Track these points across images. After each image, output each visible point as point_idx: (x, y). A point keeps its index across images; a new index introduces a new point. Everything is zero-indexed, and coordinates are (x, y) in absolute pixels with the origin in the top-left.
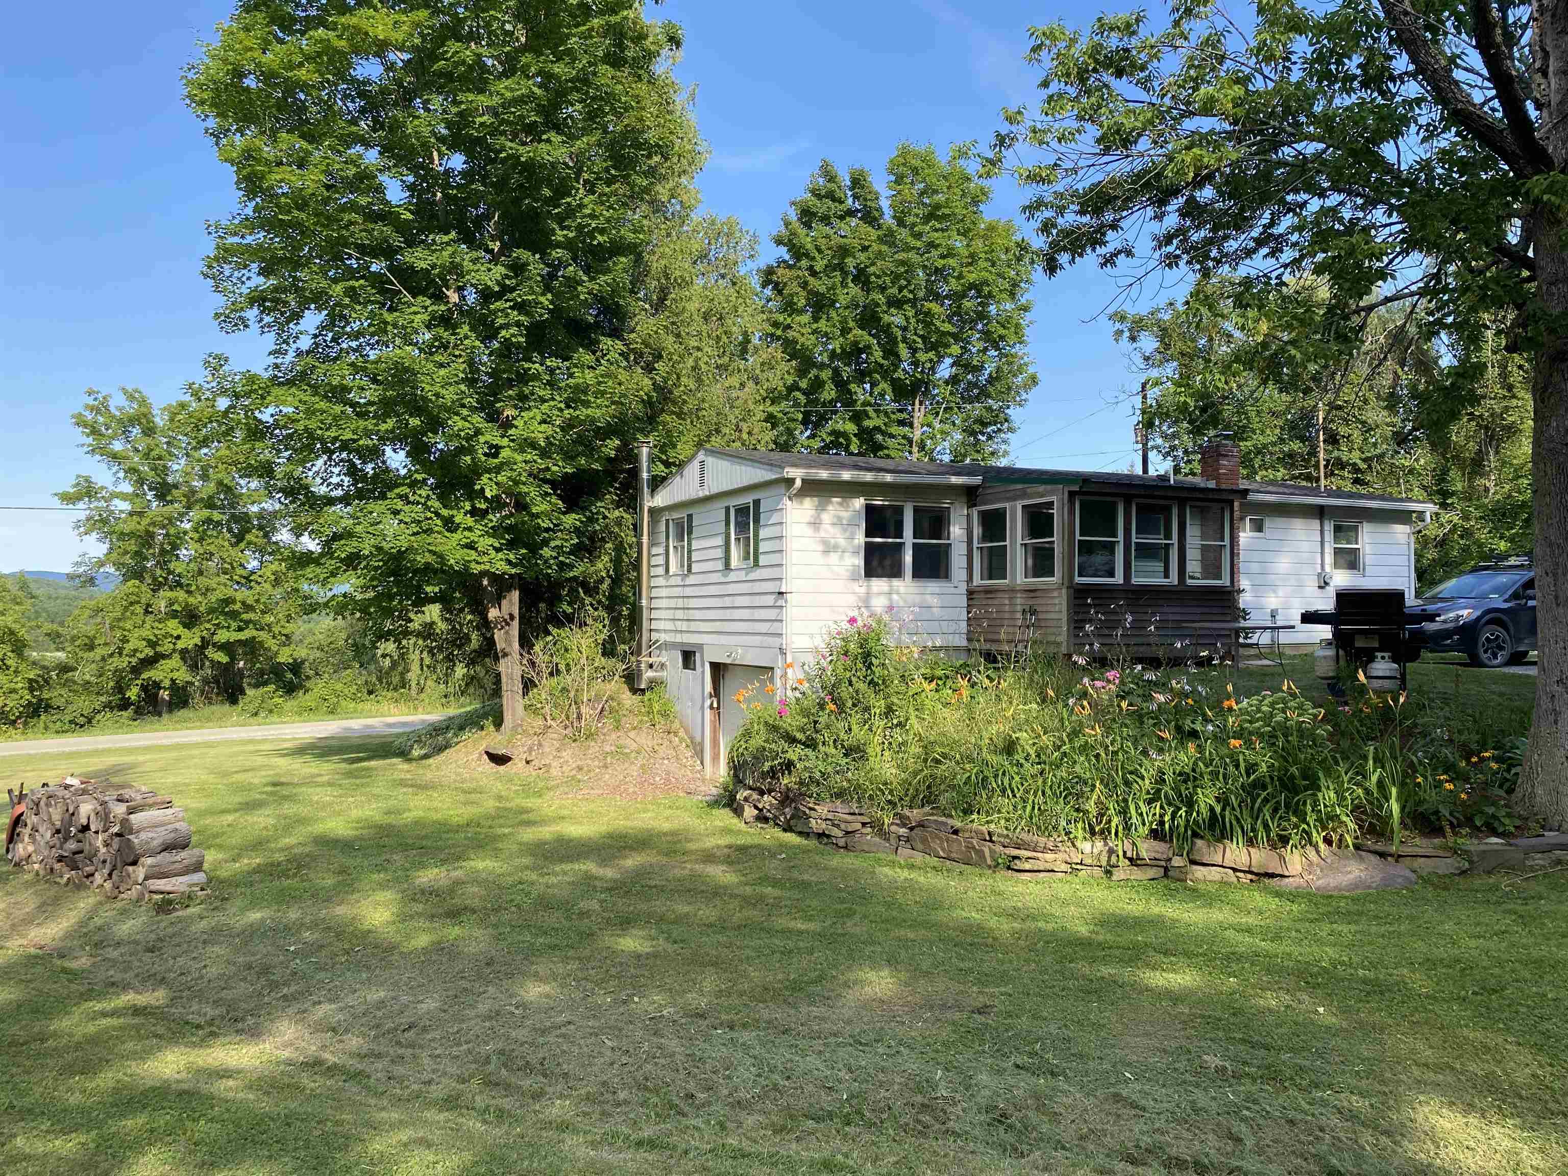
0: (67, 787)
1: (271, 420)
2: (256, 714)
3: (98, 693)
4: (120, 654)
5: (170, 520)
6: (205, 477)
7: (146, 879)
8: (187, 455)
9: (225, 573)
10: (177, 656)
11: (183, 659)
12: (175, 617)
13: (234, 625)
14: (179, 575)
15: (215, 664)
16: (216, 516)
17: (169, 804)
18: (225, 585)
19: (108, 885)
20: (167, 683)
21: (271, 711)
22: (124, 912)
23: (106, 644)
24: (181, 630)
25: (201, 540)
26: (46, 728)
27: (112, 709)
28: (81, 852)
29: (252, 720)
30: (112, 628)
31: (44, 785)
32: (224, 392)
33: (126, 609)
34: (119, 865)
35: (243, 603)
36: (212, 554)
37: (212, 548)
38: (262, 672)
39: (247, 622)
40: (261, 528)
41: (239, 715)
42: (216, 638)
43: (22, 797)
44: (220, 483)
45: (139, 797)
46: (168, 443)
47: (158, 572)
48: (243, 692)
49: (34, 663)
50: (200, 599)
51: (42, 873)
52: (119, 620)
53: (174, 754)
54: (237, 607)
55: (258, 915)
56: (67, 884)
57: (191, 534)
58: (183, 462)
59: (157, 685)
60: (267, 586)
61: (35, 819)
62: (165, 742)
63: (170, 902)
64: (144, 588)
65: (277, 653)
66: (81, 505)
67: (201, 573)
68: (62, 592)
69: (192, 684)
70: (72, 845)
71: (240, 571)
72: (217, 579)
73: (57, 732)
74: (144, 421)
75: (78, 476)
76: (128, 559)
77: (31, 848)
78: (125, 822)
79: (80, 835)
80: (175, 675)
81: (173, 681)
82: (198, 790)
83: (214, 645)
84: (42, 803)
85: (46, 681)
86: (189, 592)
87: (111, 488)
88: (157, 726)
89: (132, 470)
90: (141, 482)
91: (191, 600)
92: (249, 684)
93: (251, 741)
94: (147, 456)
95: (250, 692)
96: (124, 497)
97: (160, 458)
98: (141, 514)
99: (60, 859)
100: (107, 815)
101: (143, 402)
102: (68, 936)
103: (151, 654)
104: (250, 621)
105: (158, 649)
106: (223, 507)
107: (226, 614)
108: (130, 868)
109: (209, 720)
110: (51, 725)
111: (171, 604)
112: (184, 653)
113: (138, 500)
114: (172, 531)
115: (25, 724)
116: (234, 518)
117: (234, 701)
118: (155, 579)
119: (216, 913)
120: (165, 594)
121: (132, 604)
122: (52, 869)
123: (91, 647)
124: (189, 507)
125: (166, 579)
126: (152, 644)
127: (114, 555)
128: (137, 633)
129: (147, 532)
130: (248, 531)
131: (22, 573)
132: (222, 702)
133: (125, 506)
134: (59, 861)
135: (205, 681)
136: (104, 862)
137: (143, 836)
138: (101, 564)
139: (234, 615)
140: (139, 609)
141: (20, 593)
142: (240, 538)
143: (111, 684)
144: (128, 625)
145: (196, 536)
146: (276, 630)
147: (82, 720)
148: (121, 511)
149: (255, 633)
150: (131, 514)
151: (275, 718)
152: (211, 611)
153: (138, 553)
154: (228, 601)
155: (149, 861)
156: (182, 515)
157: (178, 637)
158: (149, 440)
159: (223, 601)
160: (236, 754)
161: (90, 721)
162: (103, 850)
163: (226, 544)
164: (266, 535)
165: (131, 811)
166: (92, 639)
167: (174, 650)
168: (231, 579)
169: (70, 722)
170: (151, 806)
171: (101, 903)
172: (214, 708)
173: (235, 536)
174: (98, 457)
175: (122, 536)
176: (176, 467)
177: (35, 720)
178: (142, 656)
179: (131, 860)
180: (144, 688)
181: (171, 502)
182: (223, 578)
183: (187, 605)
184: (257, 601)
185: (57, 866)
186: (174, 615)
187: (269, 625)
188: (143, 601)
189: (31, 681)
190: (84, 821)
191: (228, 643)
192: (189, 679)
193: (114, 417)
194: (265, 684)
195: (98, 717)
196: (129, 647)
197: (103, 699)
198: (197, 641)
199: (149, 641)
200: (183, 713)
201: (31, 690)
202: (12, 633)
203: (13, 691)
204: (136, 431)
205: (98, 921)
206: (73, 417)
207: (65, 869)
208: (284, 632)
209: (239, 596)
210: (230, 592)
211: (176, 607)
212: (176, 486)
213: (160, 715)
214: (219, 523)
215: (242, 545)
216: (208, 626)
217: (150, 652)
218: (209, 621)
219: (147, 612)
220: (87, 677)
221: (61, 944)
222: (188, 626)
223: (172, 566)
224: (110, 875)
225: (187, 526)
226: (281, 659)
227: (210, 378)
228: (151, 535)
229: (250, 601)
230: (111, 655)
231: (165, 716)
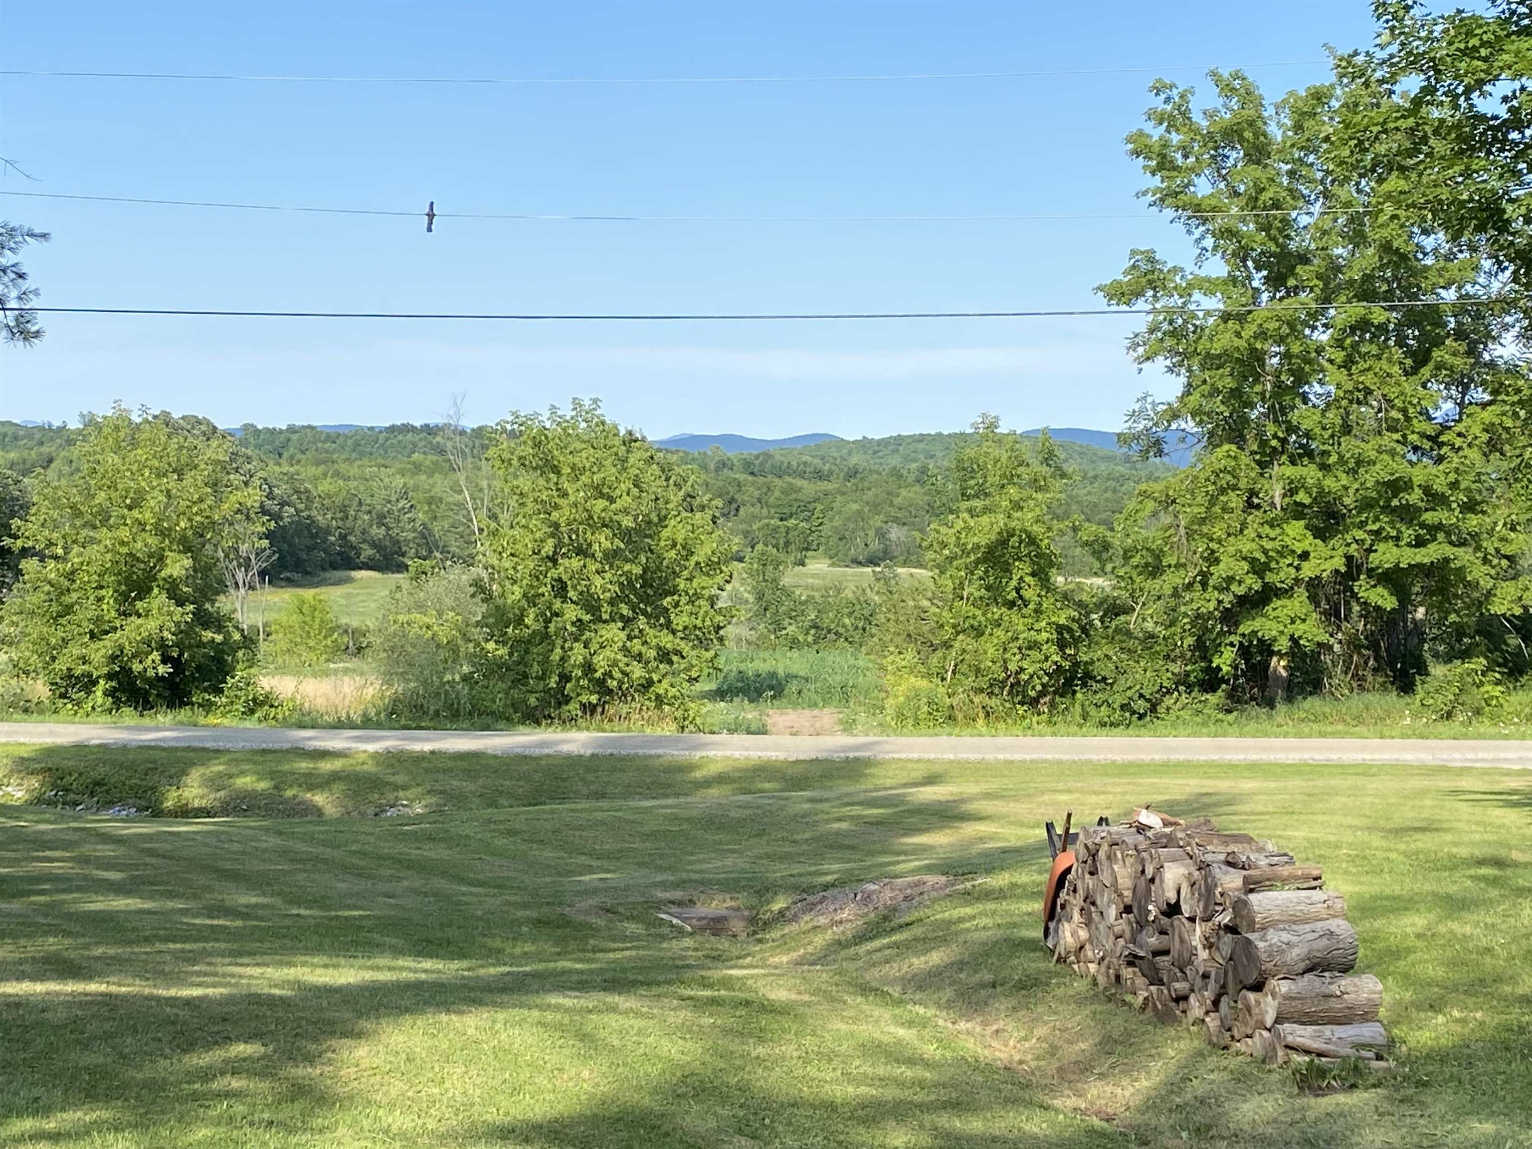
0: (1142, 829)
1: (1503, 112)
2: (1449, 715)
3: (1167, 657)
4: (1204, 585)
5: (1291, 325)
6: (1357, 238)
7: (1279, 1020)
8: (1326, 195)
9: (1392, 429)
10: (1302, 593)
11: (1313, 599)
12: (1298, 516)
13: (1408, 534)
14: (1308, 435)
15: (1371, 612)
16: (1378, 315)
17: (1315, 882)
18: (1393, 453)
19: (1212, 1022)
20: (1283, 644)
21: (1478, 712)
22: (1240, 1078)
23: (1178, 566)
24: (1309, 542)
25: (1348, 364)
26: (1085, 716)
27: (1189, 687)
28: (1166, 952)
29: (1442, 727)
30: (1189, 536)
31: (1102, 821)
32: (1413, 62)
33: (1212, 502)
34: (1231, 988)
35: (1427, 490)
36: (1368, 392)
37: (1368, 380)
38: (1460, 631)
39: (1434, 529)
40: (1460, 334)
41: (1415, 716)
42: (1374, 559)
43: (1068, 838)
44: (1386, 247)
45: (1263, 862)
46: (1291, 173)
47: (1271, 429)
48: (1423, 670)
49: (1066, 596)
50: (1345, 480)
51: (1101, 980)
52: (1203, 521)
53: (1297, 783)
54: (1415, 497)
55: (1489, 1128)
56: (1143, 1009)
57: (1331, 352)
58: (1317, 208)
59: (1266, 648)
60: (1474, 455)
61: (1090, 881)
62: (1281, 757)
63: (1322, 1073)
64: (1245, 459)
65: (1489, 594)
66: (1141, 304)
67: (1347, 429)
68: (1103, 468)
69: (1327, 647)
70: (1153, 941)
71: (1420, 425)
72: (1375, 442)
73: (1103, 725)
74: (1247, 134)
75: (1133, 252)
76: (1218, 405)
77: (1083, 934)
78: (1240, 906)
79: (1165, 921)
80: (1299, 629)
81: (1294, 640)
82: (1352, 860)
83: (1370, 572)
84: (1102, 854)
85: (1084, 630)
86: (1325, 467)
87: (1190, 268)
88: (1266, 726)
89: (1229, 233)
90: (1242, 254)
91: (1330, 483)
92: (1436, 655)
93: (1442, 770)
94: (1253, 202)
95: (1438, 670)
96: (1209, 286)
97: (1276, 205)
98: (1241, 318)
99: (1132, 960)
100: (1209, 890)
101: (1249, 96)
102: (1151, 1105)
103: (1257, 587)
104: (1439, 527)
105: (1270, 577)
106: (1389, 295)
107: (1394, 511)
108: (1252, 996)
109: (1359, 720)
110: (1092, 711)
111: (1292, 492)
112: (1314, 585)
113: (1235, 293)
114: (1296, 349)
115: (1053, 705)
116: (1413, 318)
117: (1406, 687)
118: (1263, 443)
119: (1406, 1109)
120: (1283, 470)
121: (1223, 491)
122: (1118, 977)
123: (1154, 570)
124: (1326, 299)
125: (1284, 441)
126: (1259, 569)
127: (1195, 399)
128: (1233, 545)
129: (1252, 350)
130: (1438, 342)
131: (1045, 431)
132: (1384, 687)
133: (1215, 303)
134: (1130, 964)
135: (1353, 645)
136: (1206, 976)
137: (1275, 937)
138: (1175, 415)
139: (1408, 514)
140: (1235, 500)
141: (1045, 469)
142: (1420, 358)
143: (1190, 641)
144: (1218, 531)
145: (1339, 356)
146: (1490, 545)
147: (1141, 706)
148: (1208, 313)
149: (1449, 551)
150: (1226, 317)
151: (1484, 726)
152: (1366, 505)
153: (1236, 393)
154: (1397, 486)
155: (1284, 987)
156: (1314, 315)
157: (1305, 556)
158: (1256, 171)
159: (1389, 484)
160: (1422, 793)
161: (1153, 709)
162: (1203, 954)
163: (1396, 370)
164: (1472, 352)
165: (1251, 886)
166: (1158, 556)
167: (1297, 581)
168: (1404, 442)
169: (1122, 707)
170: (1285, 881)
171: (1201, 1054)
172: (1368, 697)
173: (1410, 353)
174: (1169, 213)
175: (1211, 361)
176: (1304, 220)
177: (1067, 700)
178: (1240, 590)
179: (1250, 981)
180: (1244, 651)
181: (1296, 290)
182: (1389, 439)
183: (1321, 492)
184: (1454, 486)
185: (1127, 973)
186: (1297, 511)
187: (1475, 536)
188: (1243, 484)
189: (1060, 629)
190: (1172, 897)
191: (1397, 568)
192: (1324, 638)
193: (1197, 131)
194: (1466, 655)
195: (1169, 701)
196: (1219, 571)
197: (1176, 668)
198: (1339, 563)
199: (1253, 561)
200: (1312, 703)
201: (1062, 645)
202: (1032, 541)
203: (1034, 645)
204: (1235, 155)
205: (1197, 1087)
206: (1129, 141)
207: (1140, 981)
208: (1507, 550)
209: (1418, 476)
210: (1401, 469)
211: (1302, 497)
212: (1304, 259)
213: (1272, 706)
214: (1382, 328)
215: (1426, 372)
216: (1360, 534)
217: (1253, 583)
218: (1362, 525)
219: (1250, 505)
220: (1149, 626)
221: (1139, 1119)
222: (1321, 534)
223: (1294, 417)
224: (1216, 1003)
225: (1322, 337)
226: (1498, 608)
227: (1386, 37)
228: (1258, 357)
229: (1440, 486)
230: (1189, 587)
231: (1281, 708)
